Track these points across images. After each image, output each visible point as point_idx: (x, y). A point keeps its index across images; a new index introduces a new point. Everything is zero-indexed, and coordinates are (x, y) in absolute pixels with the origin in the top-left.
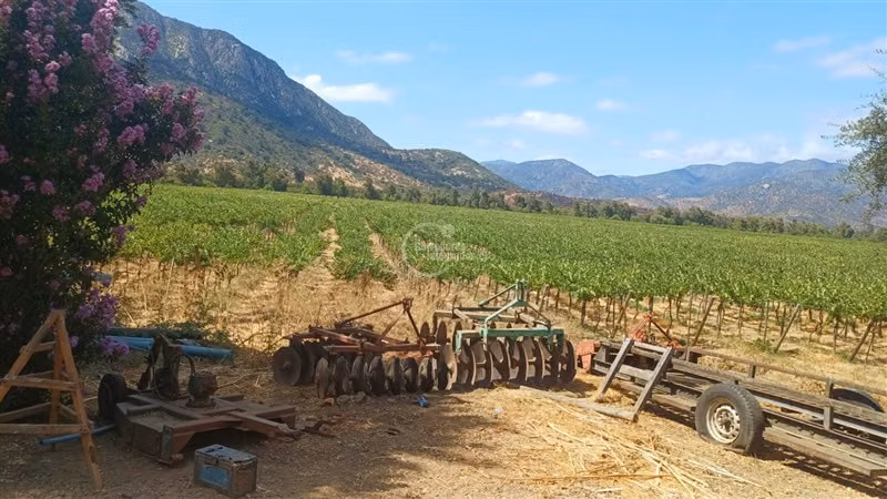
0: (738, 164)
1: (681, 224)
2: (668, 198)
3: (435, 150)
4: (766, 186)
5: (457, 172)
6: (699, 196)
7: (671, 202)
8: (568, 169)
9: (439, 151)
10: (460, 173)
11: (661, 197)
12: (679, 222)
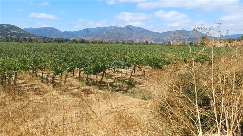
0: (98, 28)
1: (77, 43)
2: (82, 37)
3: (3, 25)
4: (104, 33)
5: (12, 31)
6: (90, 36)
7: (83, 38)
8: (53, 30)
9: (5, 25)
10: (14, 32)
11: (80, 37)
12: (77, 42)
